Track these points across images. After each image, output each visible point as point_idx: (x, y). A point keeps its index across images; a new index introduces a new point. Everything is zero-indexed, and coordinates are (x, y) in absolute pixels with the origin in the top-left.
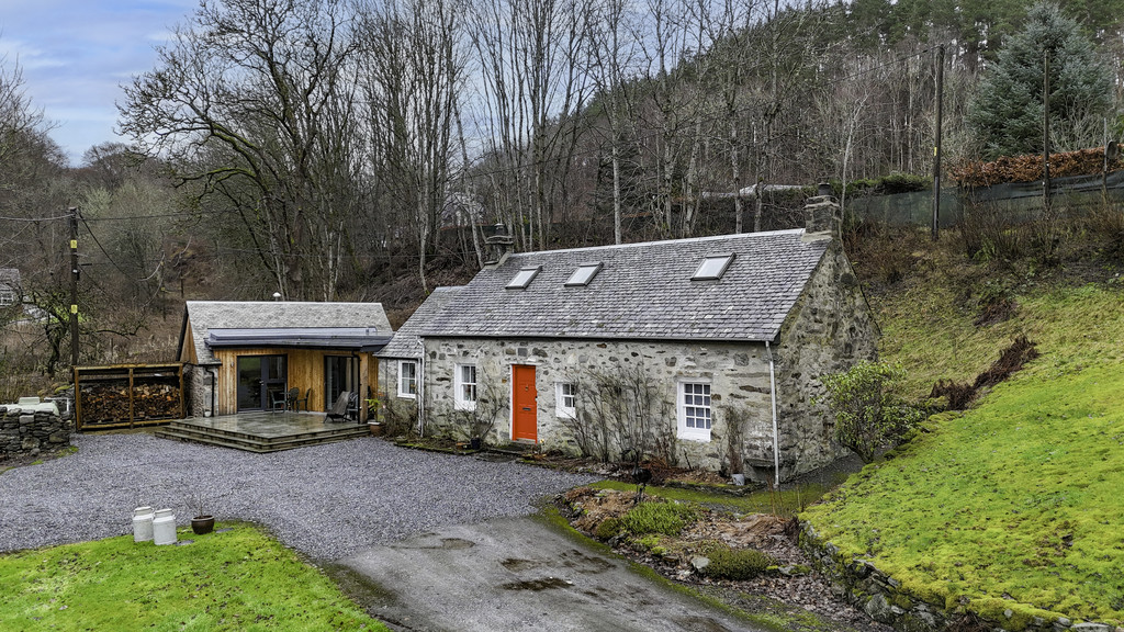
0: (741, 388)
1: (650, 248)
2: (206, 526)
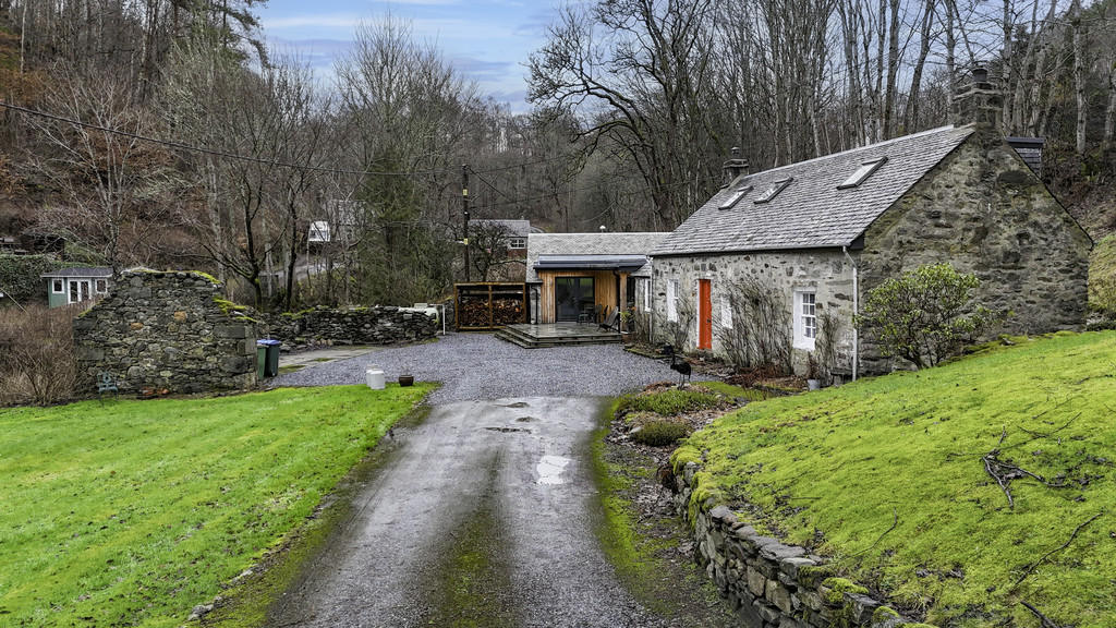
0: (837, 296)
1: (835, 158)
2: (407, 382)
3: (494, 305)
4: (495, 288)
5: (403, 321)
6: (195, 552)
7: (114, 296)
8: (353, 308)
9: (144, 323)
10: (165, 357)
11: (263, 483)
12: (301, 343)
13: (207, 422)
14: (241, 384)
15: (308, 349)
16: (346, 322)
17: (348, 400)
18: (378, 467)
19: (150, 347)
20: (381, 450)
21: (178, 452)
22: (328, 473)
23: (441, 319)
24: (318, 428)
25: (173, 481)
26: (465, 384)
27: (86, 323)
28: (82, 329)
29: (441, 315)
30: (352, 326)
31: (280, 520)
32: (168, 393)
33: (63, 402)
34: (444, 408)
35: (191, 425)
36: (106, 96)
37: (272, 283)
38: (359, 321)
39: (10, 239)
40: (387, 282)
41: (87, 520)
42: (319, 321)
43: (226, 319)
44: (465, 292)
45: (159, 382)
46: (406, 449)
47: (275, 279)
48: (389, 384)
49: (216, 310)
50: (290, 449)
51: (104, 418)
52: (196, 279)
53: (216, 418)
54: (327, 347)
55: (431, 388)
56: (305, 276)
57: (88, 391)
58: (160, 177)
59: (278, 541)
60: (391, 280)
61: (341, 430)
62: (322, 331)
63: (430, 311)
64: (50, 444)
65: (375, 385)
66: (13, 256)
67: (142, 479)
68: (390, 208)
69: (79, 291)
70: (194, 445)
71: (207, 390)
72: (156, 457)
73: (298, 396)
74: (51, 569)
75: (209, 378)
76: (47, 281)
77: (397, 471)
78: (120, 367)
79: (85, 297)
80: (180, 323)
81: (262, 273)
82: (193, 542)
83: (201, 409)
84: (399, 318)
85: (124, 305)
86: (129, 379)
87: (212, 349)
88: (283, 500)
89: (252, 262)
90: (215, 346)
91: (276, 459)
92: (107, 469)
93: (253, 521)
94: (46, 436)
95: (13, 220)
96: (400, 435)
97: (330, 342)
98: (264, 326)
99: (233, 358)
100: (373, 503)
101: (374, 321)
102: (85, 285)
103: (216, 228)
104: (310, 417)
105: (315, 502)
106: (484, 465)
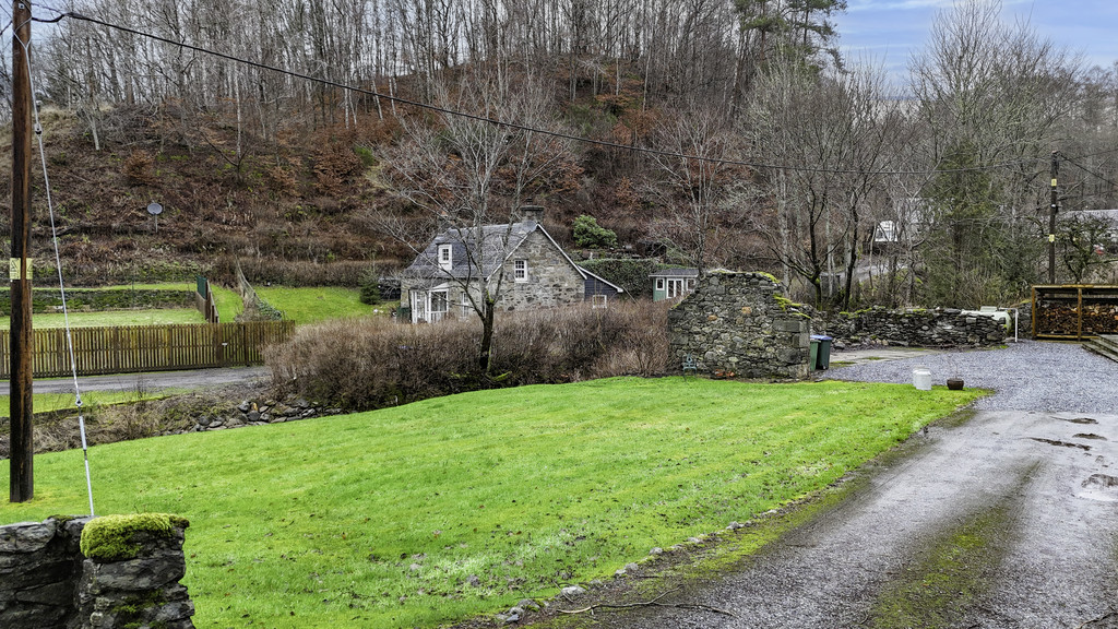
2: (956, 385)
3: (1085, 311)
4: (1085, 291)
5: (965, 324)
6: (738, 491)
7: (697, 292)
8: (911, 309)
9: (718, 316)
10: (733, 345)
11: (798, 453)
12: (856, 341)
13: (760, 401)
14: (794, 374)
15: (862, 348)
16: (903, 324)
17: (889, 397)
18: (904, 457)
19: (722, 335)
20: (911, 443)
21: (736, 421)
22: (856, 455)
23: (1013, 325)
24: (856, 417)
25: (729, 442)
26: (1024, 394)
27: (677, 314)
28: (674, 319)
29: (1013, 320)
30: (909, 327)
31: (806, 482)
32: (734, 376)
33: (658, 376)
34: (990, 415)
35: (748, 402)
36: (701, 126)
37: (834, 284)
38: (916, 323)
39: (629, 247)
40: (953, 283)
41: (668, 457)
42: (875, 321)
43: (783, 314)
44: (1047, 295)
45: (728, 366)
46: (936, 446)
47: (836, 279)
48: (935, 387)
49: (776, 306)
50: (826, 431)
51: (685, 390)
52: (760, 279)
53: (770, 399)
54: (881, 347)
55: (983, 394)
56: (867, 277)
57: (676, 369)
58: (740, 189)
59: (802, 496)
60: (958, 282)
61: (877, 421)
62: (878, 331)
63: (998, 315)
64: (647, 404)
65: (920, 385)
66: (630, 260)
67: (708, 437)
68: (960, 205)
69: (675, 288)
70: (748, 418)
71: (765, 376)
72: (718, 422)
73: (844, 388)
74: (643, 483)
75: (767, 366)
76: (653, 279)
77: (922, 462)
78: (699, 351)
79: (679, 293)
80: (745, 317)
81: (823, 274)
82: (738, 484)
83: (758, 391)
84: (962, 322)
85: (704, 300)
86: (705, 361)
87: (770, 341)
88: (813, 469)
89: (814, 263)
90: (774, 338)
91: (813, 437)
92: (684, 427)
93: (786, 479)
94: (645, 398)
95: (632, 231)
96: (933, 433)
97: (885, 342)
98: (821, 324)
99: (789, 350)
100: (891, 483)
101: (932, 323)
102: (679, 283)
103: (784, 233)
104: (851, 407)
105: (838, 475)
106: (1017, 471)
